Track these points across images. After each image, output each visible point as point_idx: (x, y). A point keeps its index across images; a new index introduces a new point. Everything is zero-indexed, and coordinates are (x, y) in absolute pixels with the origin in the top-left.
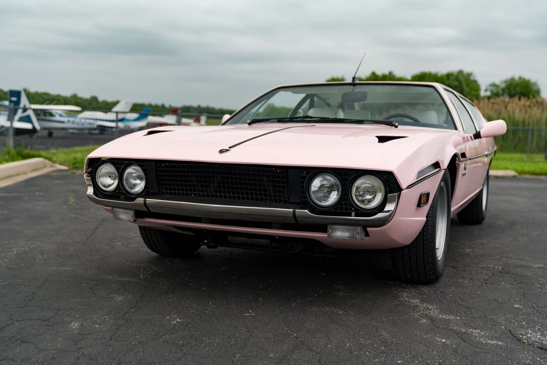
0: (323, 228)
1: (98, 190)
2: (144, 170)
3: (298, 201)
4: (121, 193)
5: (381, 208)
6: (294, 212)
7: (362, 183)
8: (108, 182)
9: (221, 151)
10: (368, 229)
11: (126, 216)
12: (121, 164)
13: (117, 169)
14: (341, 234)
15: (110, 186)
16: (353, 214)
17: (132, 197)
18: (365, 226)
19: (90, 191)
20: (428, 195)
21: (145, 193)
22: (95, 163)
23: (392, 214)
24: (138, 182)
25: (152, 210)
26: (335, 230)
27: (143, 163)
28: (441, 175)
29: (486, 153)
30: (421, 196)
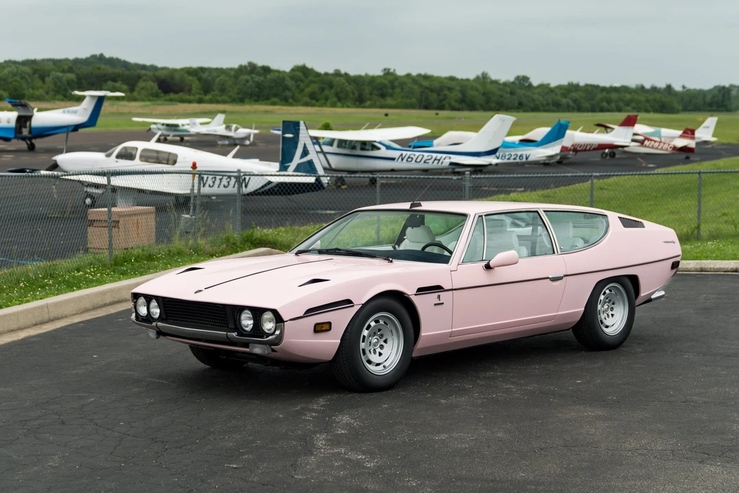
0: (246, 345)
1: (137, 316)
2: (158, 303)
3: (233, 327)
4: (148, 318)
5: (274, 333)
6: (227, 334)
8: (143, 311)
9: (196, 292)
10: (272, 347)
11: (152, 334)
12: (149, 298)
13: (146, 301)
14: (258, 350)
16: (263, 336)
17: (153, 321)
18: (271, 343)
19: (133, 316)
20: (330, 324)
21: (160, 319)
22: (136, 296)
24: (157, 310)
25: (162, 330)
26: (255, 347)
27: (157, 298)
28: (356, 308)
29: (550, 277)
30: (316, 325)
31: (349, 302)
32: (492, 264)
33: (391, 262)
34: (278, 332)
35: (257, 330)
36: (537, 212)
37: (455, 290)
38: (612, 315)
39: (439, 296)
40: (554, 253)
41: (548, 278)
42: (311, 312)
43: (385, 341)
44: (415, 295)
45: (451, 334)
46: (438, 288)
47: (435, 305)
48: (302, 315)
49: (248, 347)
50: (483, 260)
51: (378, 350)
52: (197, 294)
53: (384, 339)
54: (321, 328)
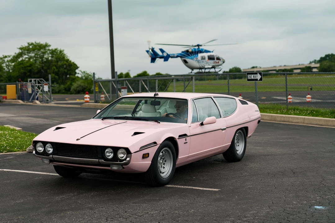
1: (37, 152)
2: (52, 145)
3: (101, 157)
4: (45, 153)
5: (125, 159)
6: (99, 160)
7: (120, 151)
8: (40, 149)
9: (77, 140)
10: (123, 166)
11: (46, 161)
12: (45, 143)
13: (43, 145)
14: (115, 168)
15: (41, 151)
16: (119, 161)
17: (48, 155)
18: (122, 165)
19: (34, 152)
20: (148, 154)
21: (53, 153)
22: (36, 143)
23: (129, 161)
24: (51, 149)
25: (55, 159)
26: (114, 166)
27: (52, 143)
28: (158, 146)
29: (222, 128)
30: (144, 155)
31: (155, 143)
32: (204, 123)
33: (159, 123)
34: (128, 159)
35: (115, 158)
36: (211, 98)
37: (191, 136)
38: (238, 145)
39: (186, 139)
40: (221, 117)
41: (221, 129)
42: (142, 148)
43: (165, 161)
44: (178, 139)
45: (188, 157)
46: (185, 135)
47: (185, 143)
48: (138, 150)
49: (110, 167)
50: (198, 121)
51: (163, 166)
52: (78, 141)
53: (165, 160)
54: (145, 156)
